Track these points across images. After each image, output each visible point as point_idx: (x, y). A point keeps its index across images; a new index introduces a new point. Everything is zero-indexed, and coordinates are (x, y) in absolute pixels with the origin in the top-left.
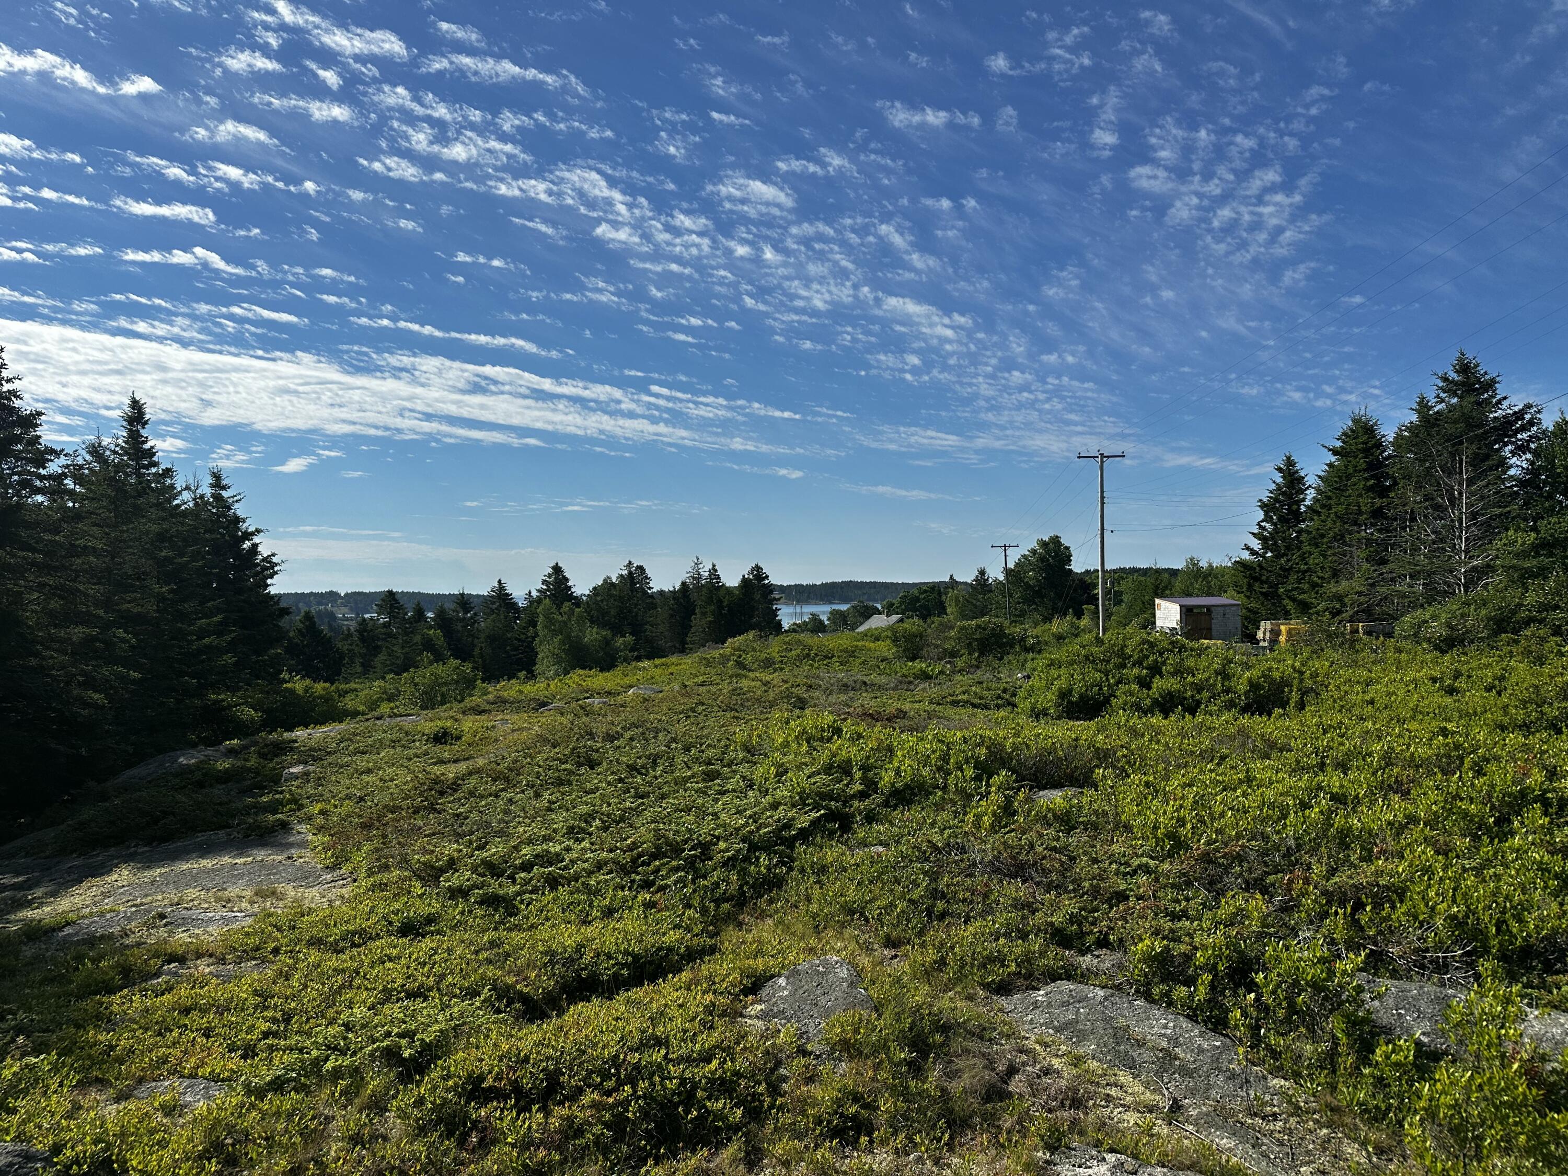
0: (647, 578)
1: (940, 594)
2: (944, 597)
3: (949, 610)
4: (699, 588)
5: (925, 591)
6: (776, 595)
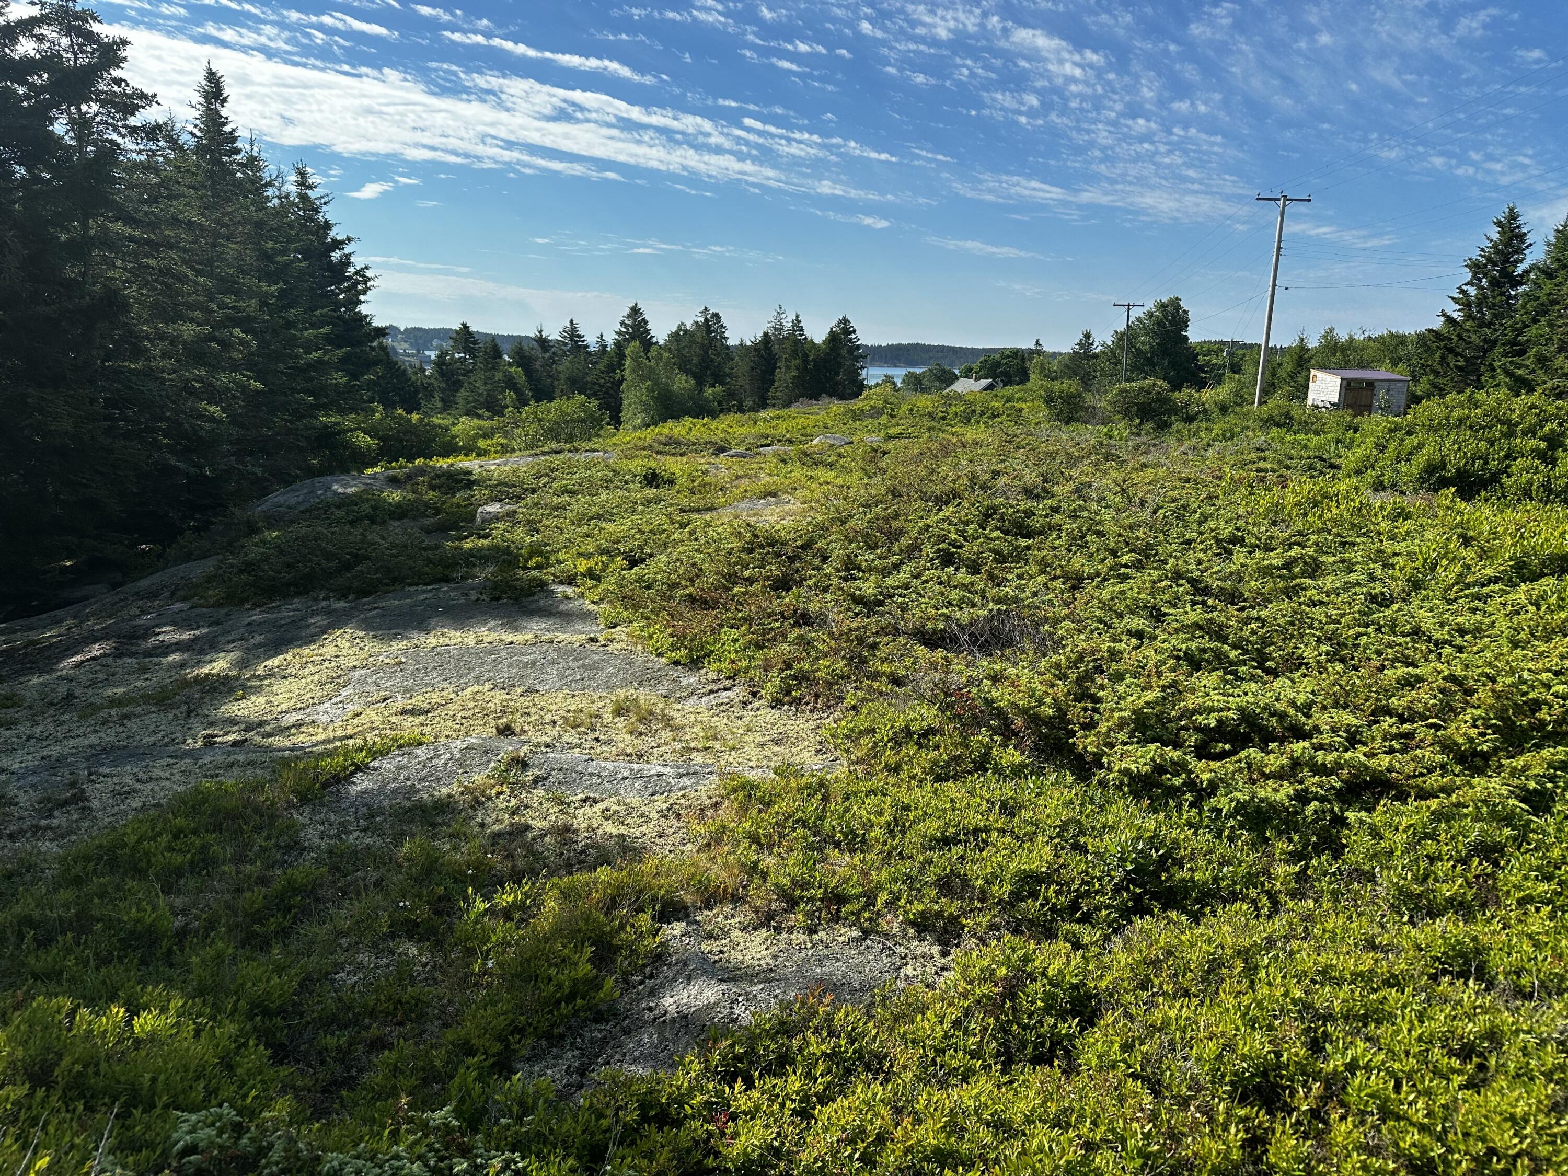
0: (722, 327)
1: (1025, 361)
2: (1027, 364)
3: (1032, 378)
4: (781, 339)
5: (1006, 357)
6: (860, 353)
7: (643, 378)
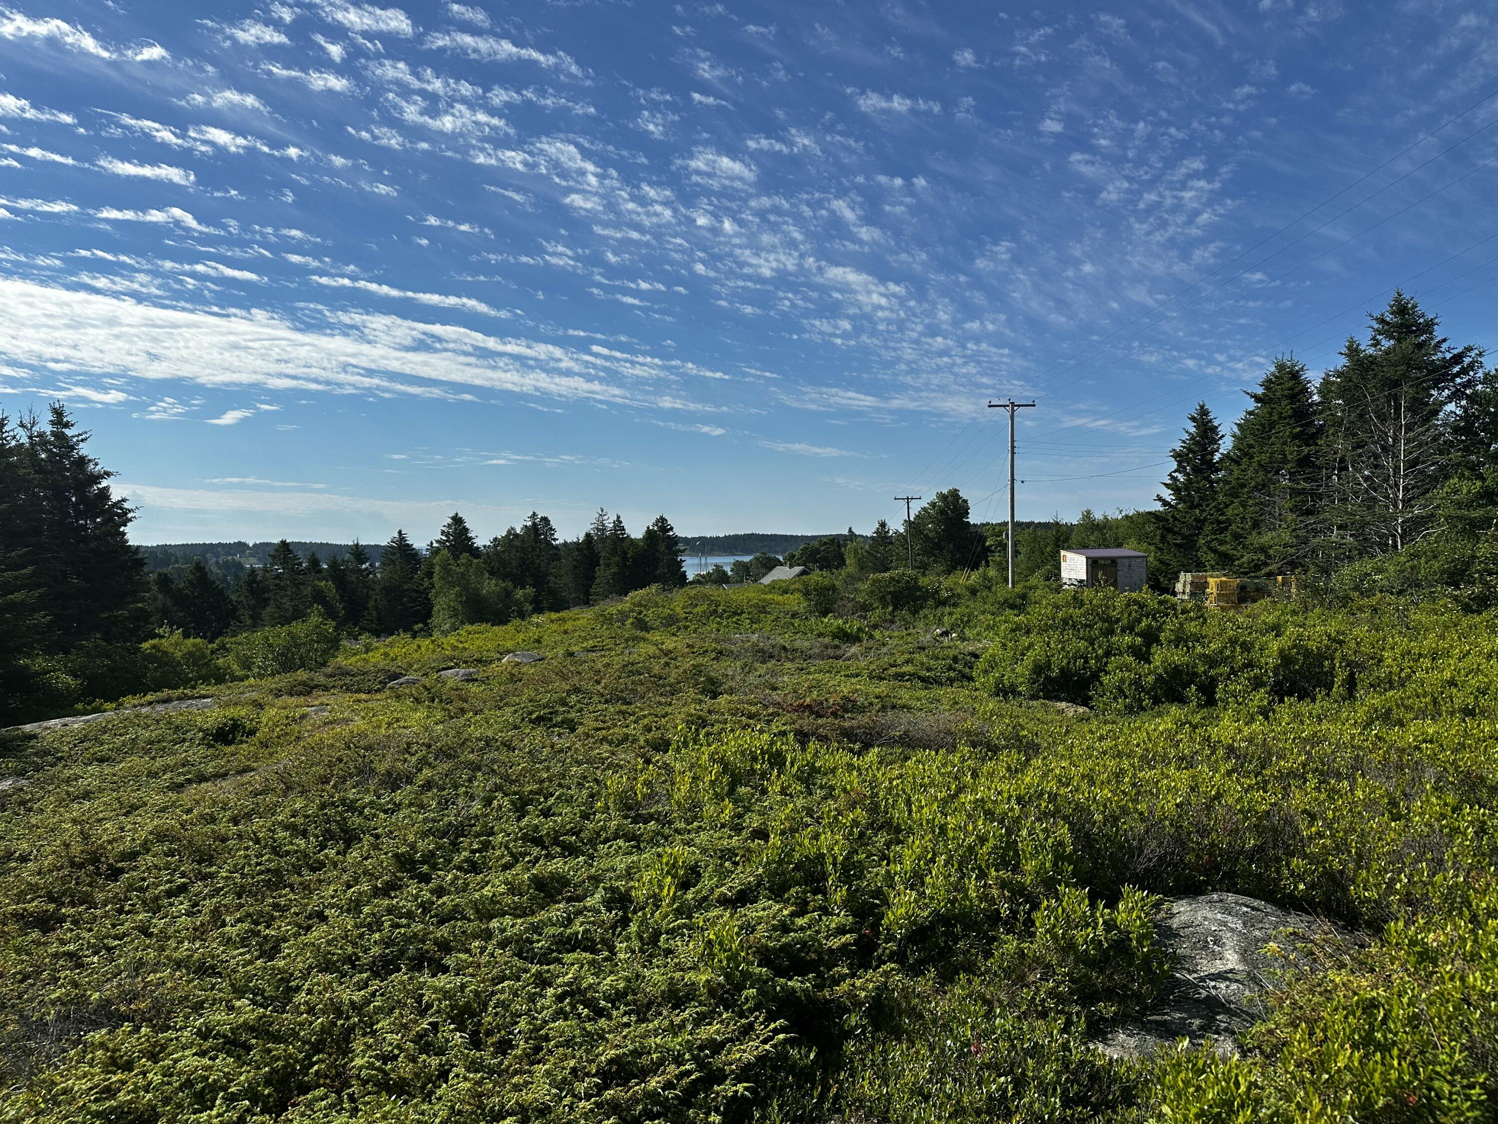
0: (551, 529)
1: (839, 546)
2: (843, 549)
3: (848, 562)
4: (603, 539)
5: (825, 543)
6: (681, 546)
7: (452, 585)
